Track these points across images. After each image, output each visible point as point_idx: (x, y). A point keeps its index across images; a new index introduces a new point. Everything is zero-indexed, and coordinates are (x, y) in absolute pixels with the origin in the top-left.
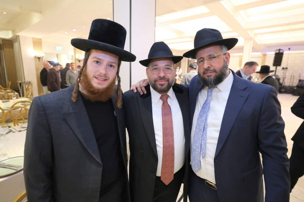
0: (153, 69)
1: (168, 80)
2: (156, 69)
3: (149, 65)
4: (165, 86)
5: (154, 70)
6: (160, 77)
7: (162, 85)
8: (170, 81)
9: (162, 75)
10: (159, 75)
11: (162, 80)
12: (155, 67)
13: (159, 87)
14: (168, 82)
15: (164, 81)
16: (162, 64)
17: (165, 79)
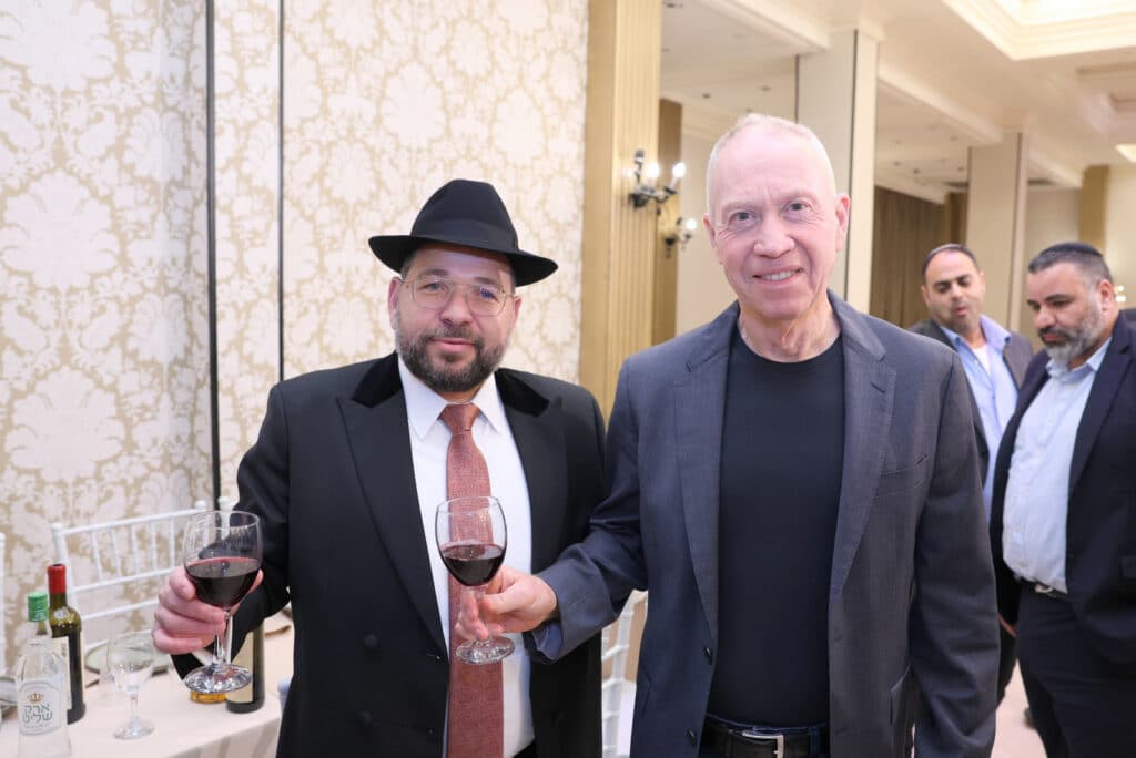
0: (426, 287)
1: (478, 346)
2: (434, 286)
3: (406, 265)
4: (461, 366)
5: (426, 291)
6: (447, 322)
7: (451, 358)
8: (486, 349)
9: (458, 312)
10: (446, 315)
11: (454, 339)
12: (436, 279)
13: (438, 364)
14: (479, 354)
15: (460, 343)
16: (464, 270)
17: (465, 336)
